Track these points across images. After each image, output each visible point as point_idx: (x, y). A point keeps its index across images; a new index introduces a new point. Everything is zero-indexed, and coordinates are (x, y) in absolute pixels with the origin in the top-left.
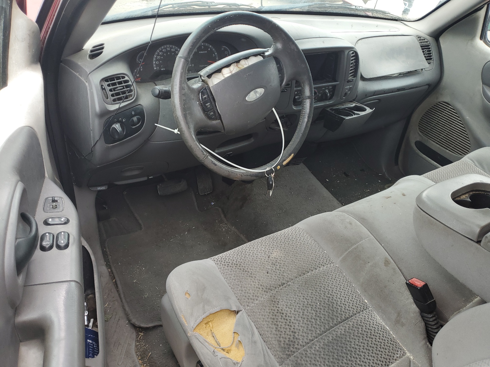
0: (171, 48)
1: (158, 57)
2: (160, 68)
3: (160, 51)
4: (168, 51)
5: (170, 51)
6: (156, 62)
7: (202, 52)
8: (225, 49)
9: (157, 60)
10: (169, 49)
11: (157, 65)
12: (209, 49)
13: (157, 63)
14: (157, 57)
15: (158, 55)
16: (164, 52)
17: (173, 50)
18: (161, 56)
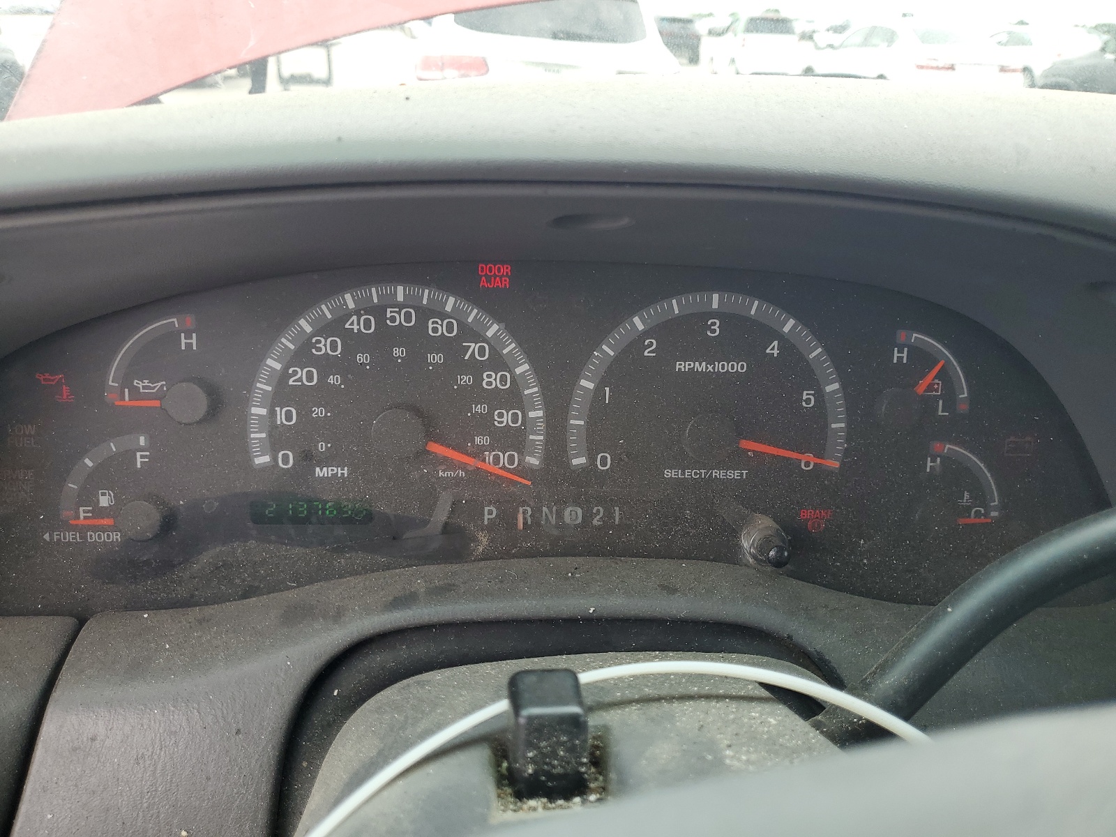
0: (425, 314)
1: (301, 376)
2: (308, 458)
3: (325, 329)
4: (400, 335)
5: (416, 339)
6: (272, 413)
7: (701, 367)
8: (916, 352)
9: (283, 394)
10: (408, 317)
11: (277, 440)
12: (774, 349)
13: (281, 417)
14: (284, 376)
15: (303, 355)
16: (353, 342)
17: (439, 329)
18: (326, 365)
